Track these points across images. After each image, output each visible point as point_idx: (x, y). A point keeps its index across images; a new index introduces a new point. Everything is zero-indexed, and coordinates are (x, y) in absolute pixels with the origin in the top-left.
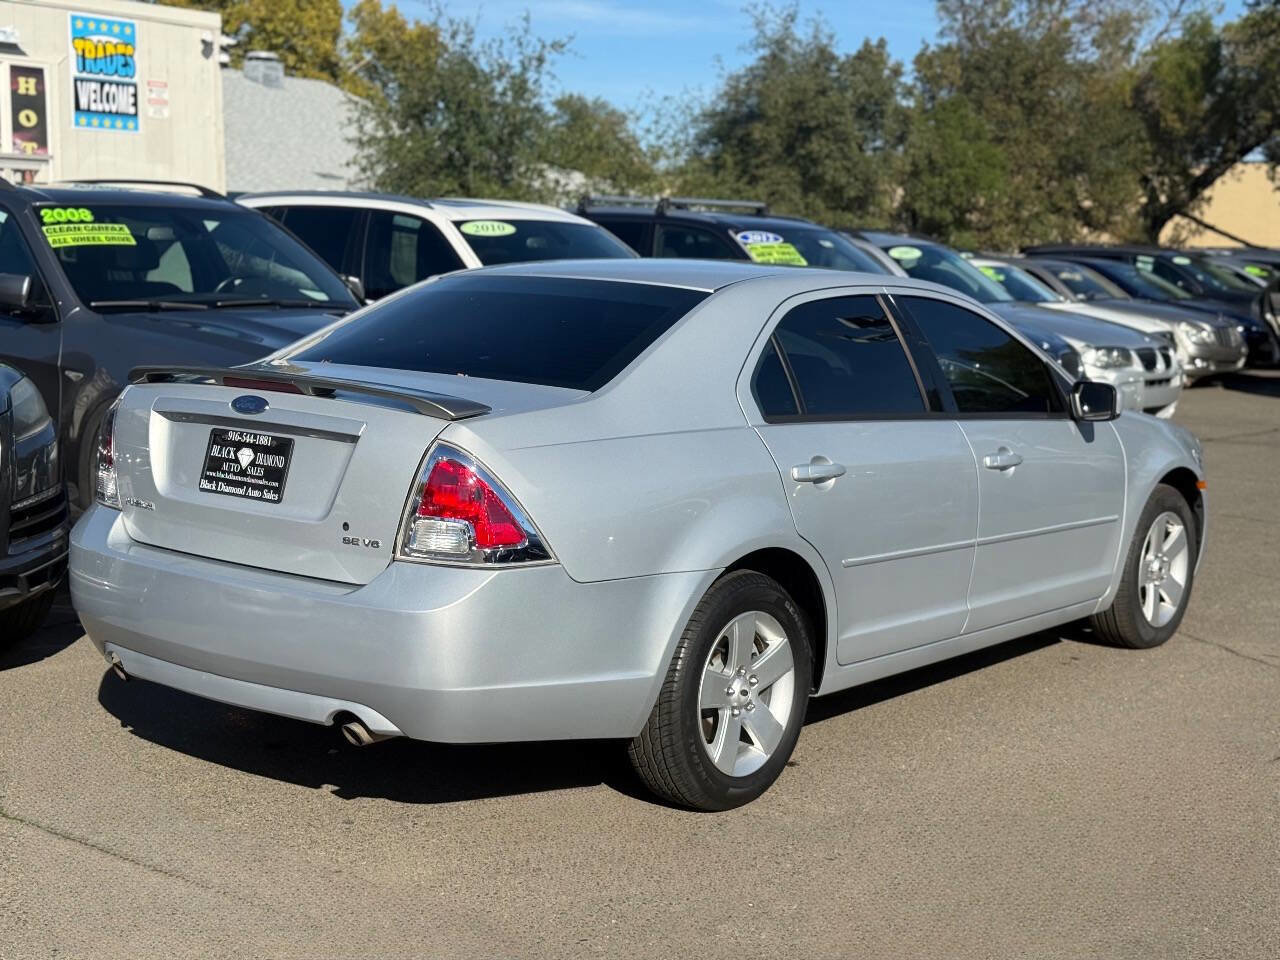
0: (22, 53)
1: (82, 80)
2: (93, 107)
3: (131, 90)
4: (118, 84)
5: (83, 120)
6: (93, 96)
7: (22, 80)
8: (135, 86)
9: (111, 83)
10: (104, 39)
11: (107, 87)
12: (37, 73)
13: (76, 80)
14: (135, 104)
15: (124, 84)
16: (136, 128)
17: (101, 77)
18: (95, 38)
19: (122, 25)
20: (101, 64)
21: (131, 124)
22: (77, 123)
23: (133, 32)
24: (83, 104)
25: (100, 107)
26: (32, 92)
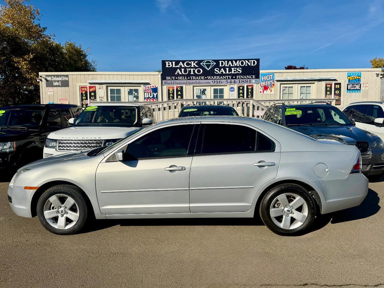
0: (337, 81)
1: (349, 84)
2: (351, 89)
3: (359, 85)
4: (356, 84)
5: (349, 91)
6: (351, 87)
7: (336, 85)
8: (360, 84)
9: (355, 84)
10: (354, 76)
11: (354, 85)
12: (340, 84)
13: (347, 84)
14: (360, 87)
15: (358, 84)
16: (360, 92)
17: (353, 83)
18: (352, 76)
19: (358, 73)
20: (353, 81)
21: (359, 91)
22: (347, 92)
23: (361, 74)
24: (349, 88)
25: (352, 89)
26: (338, 87)
